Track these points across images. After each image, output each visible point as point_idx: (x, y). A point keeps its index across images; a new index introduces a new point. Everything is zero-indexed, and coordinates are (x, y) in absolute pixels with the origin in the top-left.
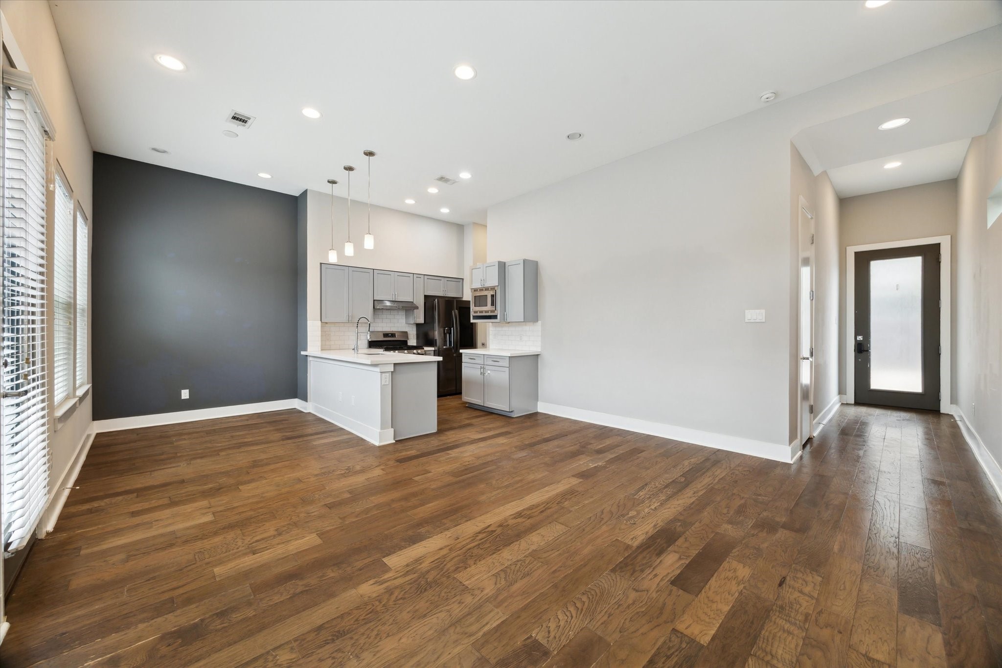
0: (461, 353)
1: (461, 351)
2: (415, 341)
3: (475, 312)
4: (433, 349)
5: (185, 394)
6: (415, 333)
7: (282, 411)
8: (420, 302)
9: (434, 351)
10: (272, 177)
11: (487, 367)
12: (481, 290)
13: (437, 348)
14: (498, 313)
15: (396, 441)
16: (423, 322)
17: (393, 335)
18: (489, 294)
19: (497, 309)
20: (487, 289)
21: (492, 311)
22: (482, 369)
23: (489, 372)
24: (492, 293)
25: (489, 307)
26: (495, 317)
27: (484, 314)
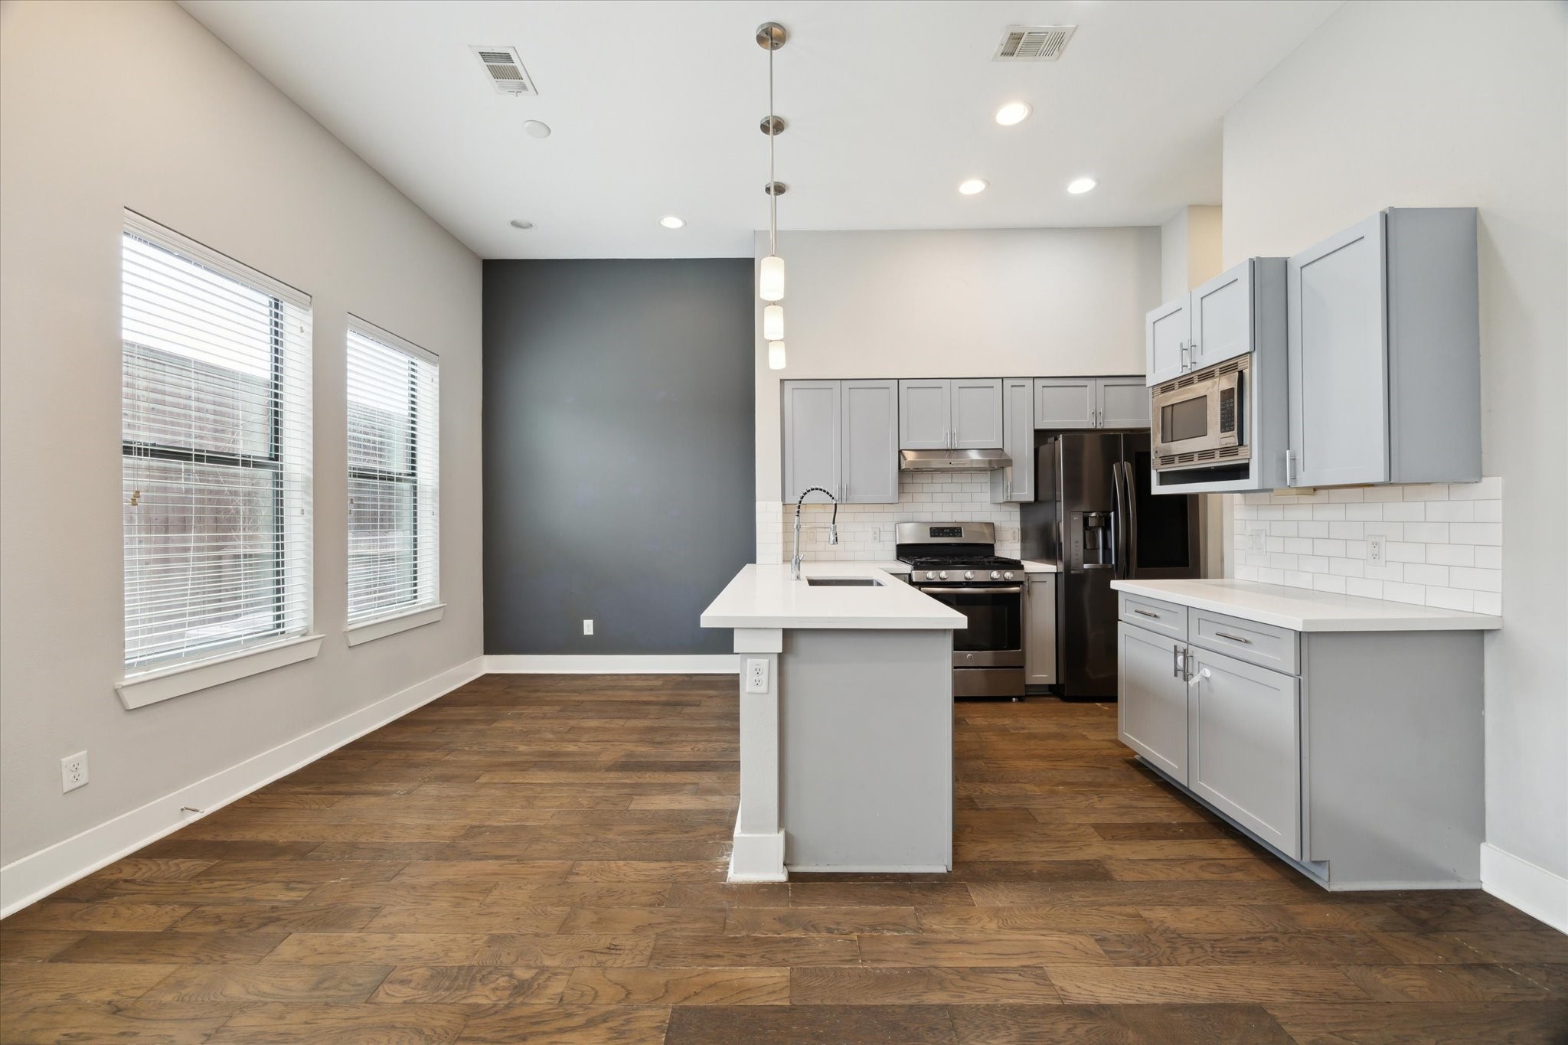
0: (1116, 592)
1: (1115, 584)
2: (1018, 546)
3: (1168, 459)
4: (1052, 568)
5: (588, 628)
6: (1018, 525)
7: (720, 678)
8: (1023, 449)
9: (1056, 574)
10: (686, 223)
11: (1198, 655)
12: (1186, 381)
13: (1061, 567)
14: (1253, 454)
15: (792, 876)
16: (1033, 499)
17: (955, 531)
18: (1213, 390)
19: (1246, 441)
20: (1206, 375)
21: (1226, 451)
22: (1180, 658)
23: (1208, 673)
24: (1228, 382)
25: (1215, 438)
26: (1240, 471)
27: (1196, 464)
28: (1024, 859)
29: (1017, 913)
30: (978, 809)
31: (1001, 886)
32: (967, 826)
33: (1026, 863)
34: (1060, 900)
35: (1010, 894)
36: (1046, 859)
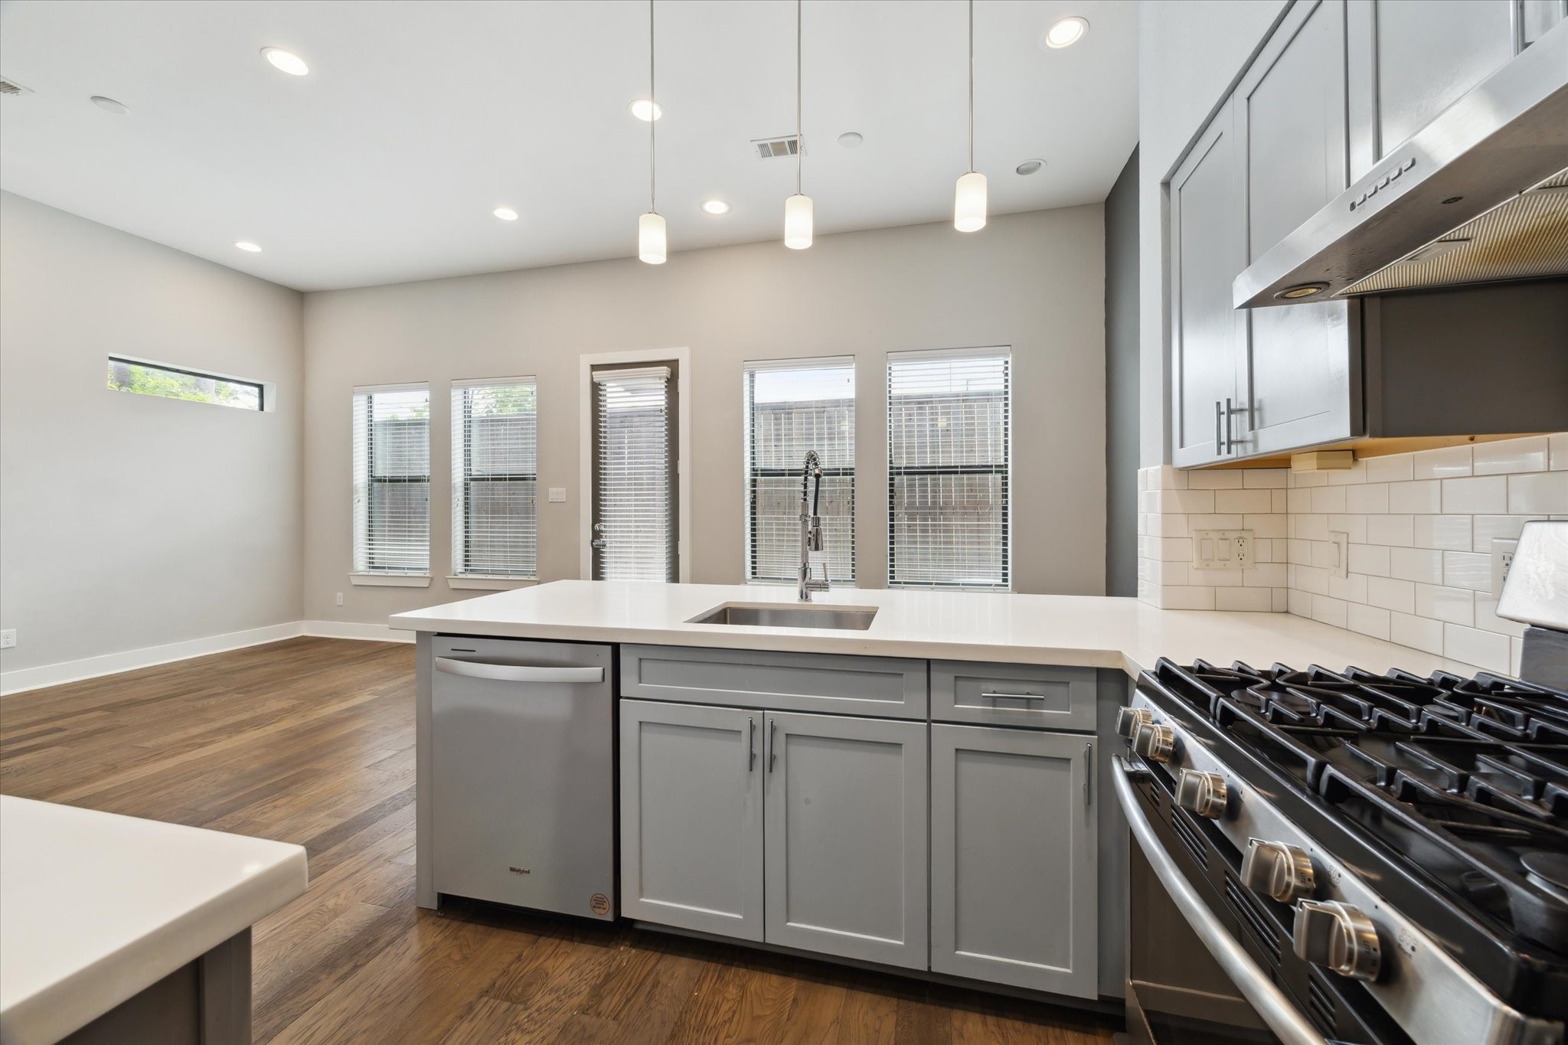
28: (350, 982)
29: (314, 926)
30: (485, 993)
31: (352, 934)
32: (465, 958)
33: (343, 978)
34: (271, 971)
35: (334, 934)
36: (320, 1004)
